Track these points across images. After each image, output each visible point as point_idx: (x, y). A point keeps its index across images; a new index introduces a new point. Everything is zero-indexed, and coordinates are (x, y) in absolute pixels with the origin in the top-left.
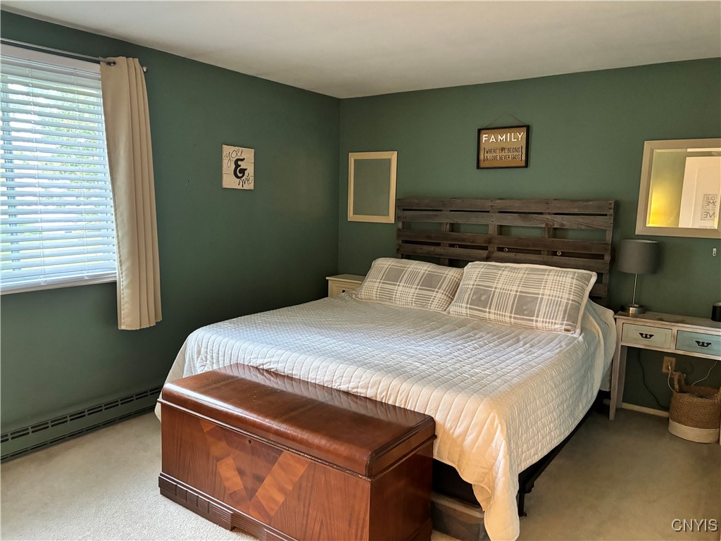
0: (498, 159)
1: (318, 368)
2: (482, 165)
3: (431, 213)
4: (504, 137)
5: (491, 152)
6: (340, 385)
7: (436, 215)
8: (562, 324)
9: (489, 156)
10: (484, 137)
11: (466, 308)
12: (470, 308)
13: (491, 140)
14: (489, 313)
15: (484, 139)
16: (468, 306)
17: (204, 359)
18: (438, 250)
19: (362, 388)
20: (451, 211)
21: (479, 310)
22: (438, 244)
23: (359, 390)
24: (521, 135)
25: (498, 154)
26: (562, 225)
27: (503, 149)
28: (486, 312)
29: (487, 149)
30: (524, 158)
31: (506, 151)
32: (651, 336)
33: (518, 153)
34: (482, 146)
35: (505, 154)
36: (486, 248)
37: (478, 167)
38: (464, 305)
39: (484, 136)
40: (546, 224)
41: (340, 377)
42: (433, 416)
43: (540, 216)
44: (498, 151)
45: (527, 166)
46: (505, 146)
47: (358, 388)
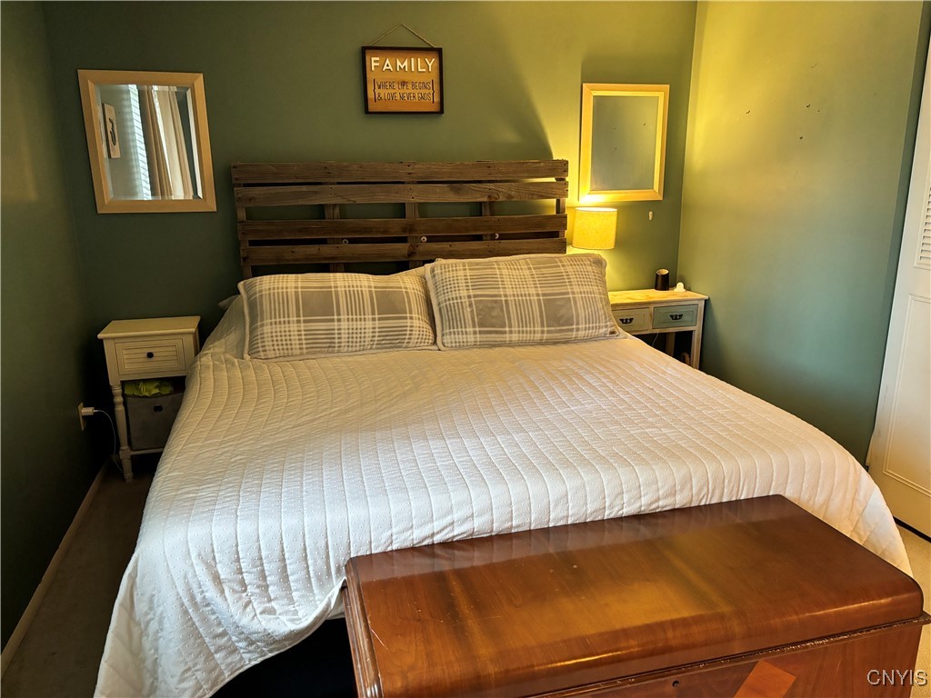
0: (398, 98)
1: (567, 495)
2: (372, 107)
3: (304, 188)
4: (406, 63)
5: (385, 87)
6: (622, 508)
7: (316, 193)
8: (606, 326)
9: (383, 93)
10: (374, 61)
11: (475, 333)
12: (480, 332)
13: (385, 67)
14: (511, 332)
15: (373, 64)
16: (477, 329)
17: (238, 588)
18: (326, 250)
19: (666, 497)
20: (339, 183)
21: (497, 332)
22: (324, 242)
23: (661, 503)
24: (432, 62)
25: (398, 91)
26: (510, 197)
27: (404, 83)
28: (505, 332)
29: (379, 81)
30: (437, 99)
31: (410, 86)
32: (631, 320)
33: (427, 91)
34: (370, 76)
35: (408, 92)
36: (404, 240)
37: (367, 111)
38: (470, 329)
39: (373, 59)
40: (489, 197)
41: (618, 494)
42: (782, 494)
43: (480, 185)
44: (396, 86)
45: (441, 111)
46: (406, 78)
47: (658, 500)
